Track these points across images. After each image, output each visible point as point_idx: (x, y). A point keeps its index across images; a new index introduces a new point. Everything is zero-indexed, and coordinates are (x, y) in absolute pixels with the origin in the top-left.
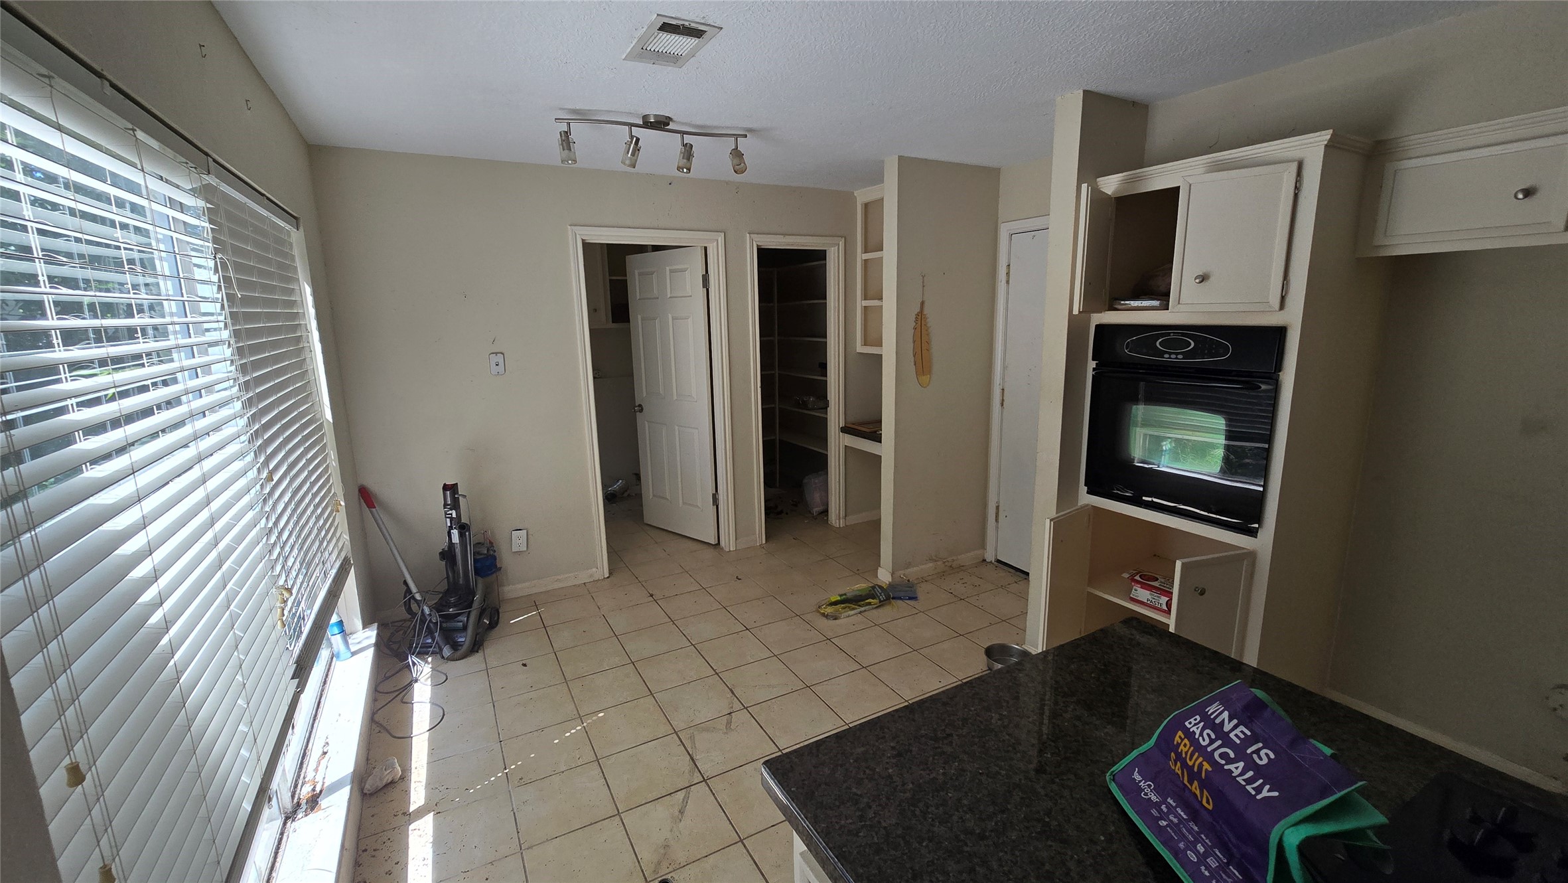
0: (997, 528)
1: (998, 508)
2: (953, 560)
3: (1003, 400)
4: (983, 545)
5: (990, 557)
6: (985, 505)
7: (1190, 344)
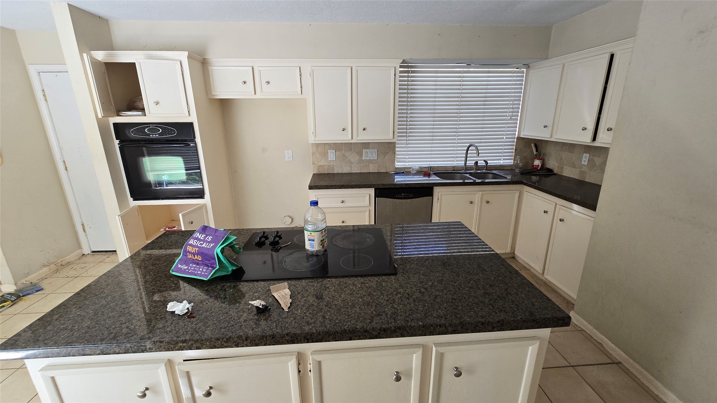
0: (86, 235)
1: (83, 225)
2: (62, 261)
3: (66, 167)
4: (80, 247)
5: (86, 251)
6: (73, 226)
7: (160, 131)
